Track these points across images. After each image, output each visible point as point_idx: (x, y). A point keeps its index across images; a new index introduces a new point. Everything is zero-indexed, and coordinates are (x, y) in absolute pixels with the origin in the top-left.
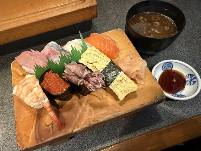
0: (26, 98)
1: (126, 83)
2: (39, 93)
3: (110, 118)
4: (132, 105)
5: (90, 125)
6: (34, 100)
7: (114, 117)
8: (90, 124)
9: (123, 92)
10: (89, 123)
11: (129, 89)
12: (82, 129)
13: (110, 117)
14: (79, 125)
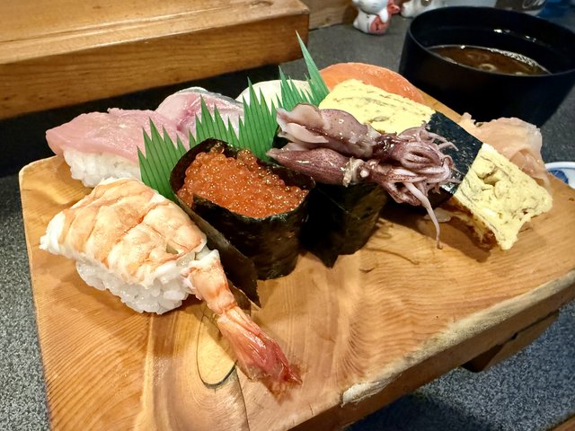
0: (118, 248)
1: (510, 184)
2: (176, 229)
3: (482, 327)
4: (544, 270)
5: (413, 363)
6: (155, 255)
7: (496, 320)
8: (409, 358)
9: (507, 216)
10: (406, 355)
11: (525, 205)
12: (382, 382)
13: (480, 322)
14: (363, 365)
